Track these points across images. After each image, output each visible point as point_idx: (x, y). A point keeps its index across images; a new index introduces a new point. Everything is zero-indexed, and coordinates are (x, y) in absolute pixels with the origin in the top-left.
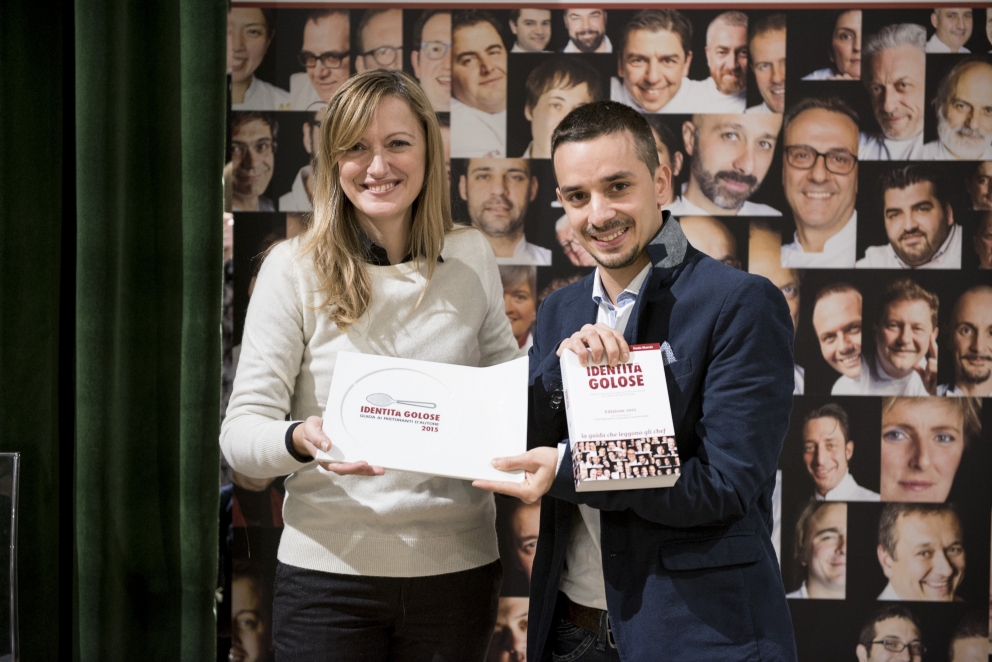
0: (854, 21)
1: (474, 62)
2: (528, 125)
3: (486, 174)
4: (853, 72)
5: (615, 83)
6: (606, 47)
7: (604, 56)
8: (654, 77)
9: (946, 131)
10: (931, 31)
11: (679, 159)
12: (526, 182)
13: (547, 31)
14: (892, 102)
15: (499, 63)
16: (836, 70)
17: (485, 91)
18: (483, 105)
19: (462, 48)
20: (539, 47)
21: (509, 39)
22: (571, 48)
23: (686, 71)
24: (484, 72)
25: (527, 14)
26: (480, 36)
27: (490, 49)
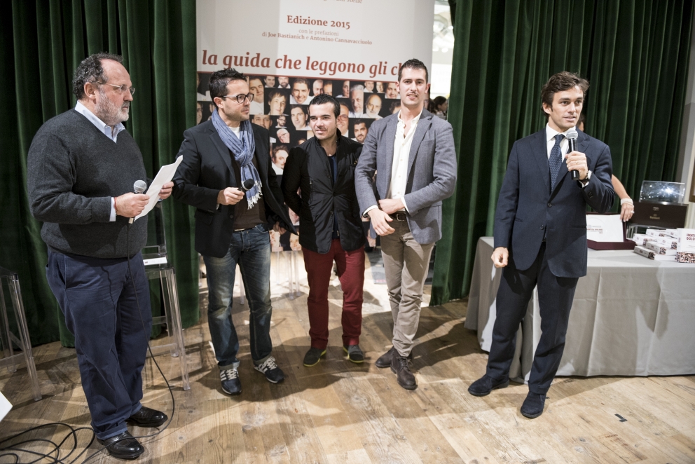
0: (347, 83)
1: (255, 90)
2: (269, 106)
3: (259, 119)
4: (347, 96)
5: (291, 96)
6: (289, 87)
7: (288, 89)
8: (301, 95)
9: (368, 111)
10: (365, 87)
11: (307, 116)
12: (269, 122)
13: (274, 82)
14: (356, 104)
15: (262, 90)
16: (343, 95)
17: (258, 97)
18: (258, 101)
19: (252, 86)
20: (272, 86)
21: (264, 84)
22: (280, 87)
23: (308, 93)
24: (258, 92)
25: (268, 77)
26: (257, 83)
27: (259, 86)
